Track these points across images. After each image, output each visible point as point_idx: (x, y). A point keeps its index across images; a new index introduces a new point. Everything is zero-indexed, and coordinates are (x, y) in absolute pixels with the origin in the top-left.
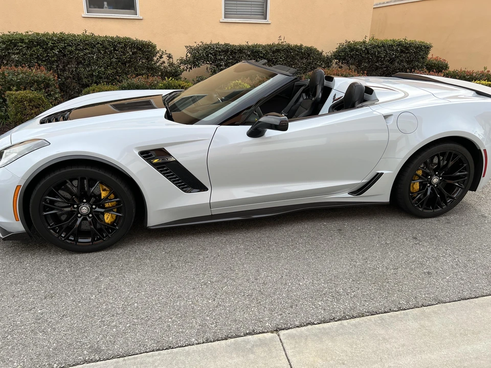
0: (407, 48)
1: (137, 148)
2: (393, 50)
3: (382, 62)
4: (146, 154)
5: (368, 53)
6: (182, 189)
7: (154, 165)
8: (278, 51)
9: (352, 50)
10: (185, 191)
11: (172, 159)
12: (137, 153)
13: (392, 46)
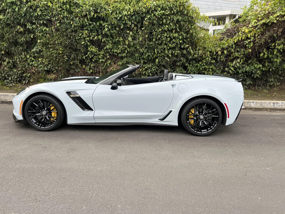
1: (65, 90)
4: (69, 93)
6: (82, 109)
7: (71, 97)
10: (83, 110)
11: (78, 96)
12: (65, 92)
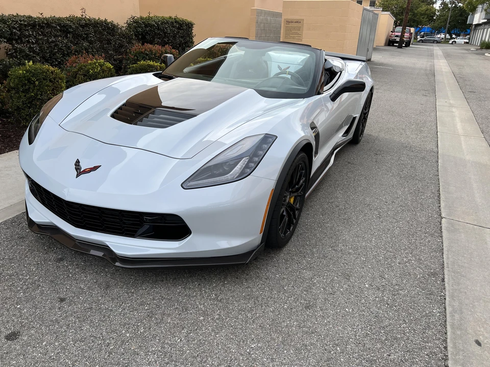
0: (181, 25)
2: (173, 27)
3: (168, 38)
5: (158, 29)
8: (86, 25)
9: (146, 26)
13: (172, 23)
